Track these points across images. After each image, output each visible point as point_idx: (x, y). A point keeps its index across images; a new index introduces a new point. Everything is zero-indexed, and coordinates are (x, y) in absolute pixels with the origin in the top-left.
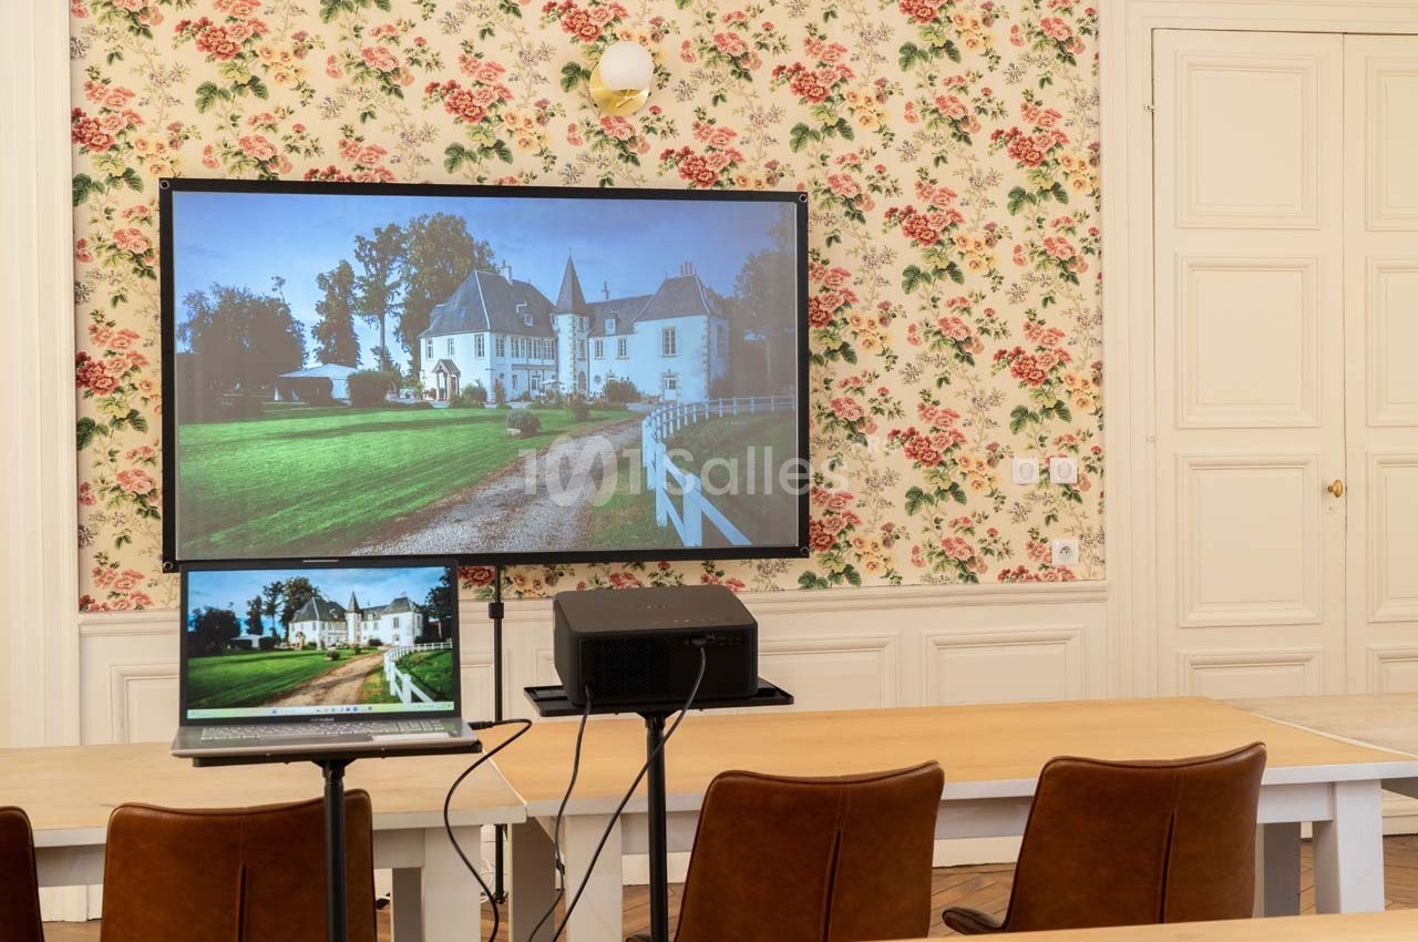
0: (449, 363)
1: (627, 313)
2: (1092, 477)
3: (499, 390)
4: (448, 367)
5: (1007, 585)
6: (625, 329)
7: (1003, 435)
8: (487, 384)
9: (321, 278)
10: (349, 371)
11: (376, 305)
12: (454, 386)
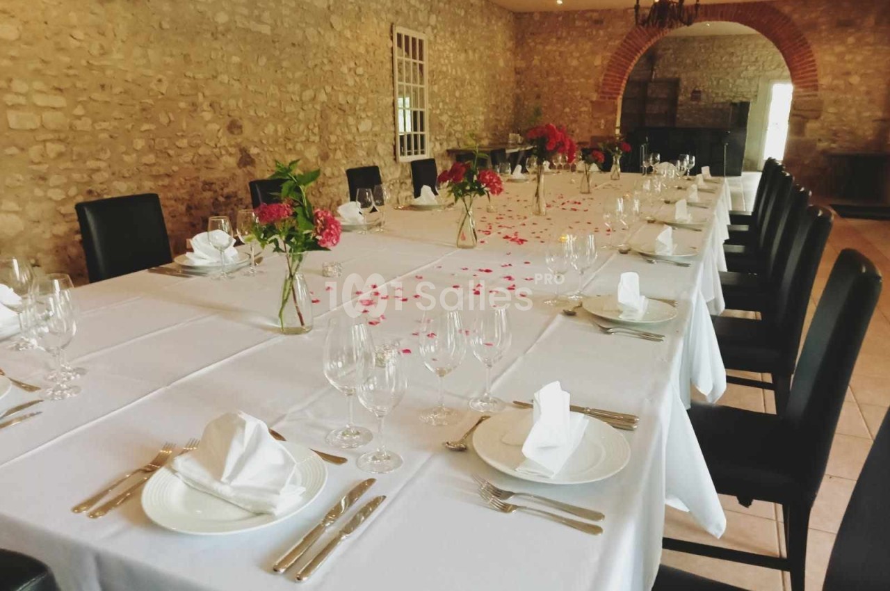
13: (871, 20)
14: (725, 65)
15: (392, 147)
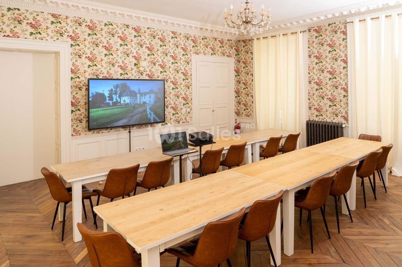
0: (124, 100)
1: (145, 94)
2: (191, 111)
3: (130, 103)
4: (124, 101)
5: (183, 124)
6: (145, 96)
7: (182, 107)
8: (129, 103)
9: (109, 90)
10: (112, 102)
11: (116, 93)
12: (125, 103)
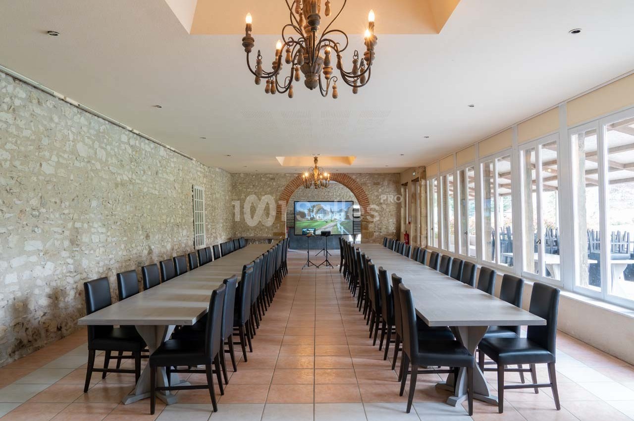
13: (386, 183)
14: (327, 197)
15: (193, 242)
